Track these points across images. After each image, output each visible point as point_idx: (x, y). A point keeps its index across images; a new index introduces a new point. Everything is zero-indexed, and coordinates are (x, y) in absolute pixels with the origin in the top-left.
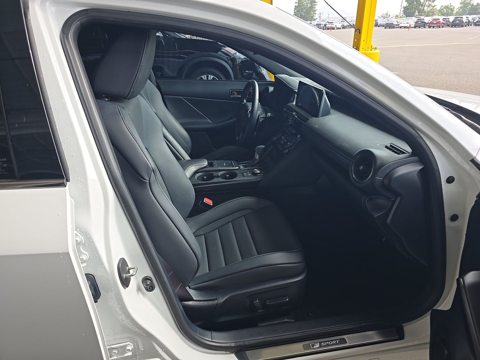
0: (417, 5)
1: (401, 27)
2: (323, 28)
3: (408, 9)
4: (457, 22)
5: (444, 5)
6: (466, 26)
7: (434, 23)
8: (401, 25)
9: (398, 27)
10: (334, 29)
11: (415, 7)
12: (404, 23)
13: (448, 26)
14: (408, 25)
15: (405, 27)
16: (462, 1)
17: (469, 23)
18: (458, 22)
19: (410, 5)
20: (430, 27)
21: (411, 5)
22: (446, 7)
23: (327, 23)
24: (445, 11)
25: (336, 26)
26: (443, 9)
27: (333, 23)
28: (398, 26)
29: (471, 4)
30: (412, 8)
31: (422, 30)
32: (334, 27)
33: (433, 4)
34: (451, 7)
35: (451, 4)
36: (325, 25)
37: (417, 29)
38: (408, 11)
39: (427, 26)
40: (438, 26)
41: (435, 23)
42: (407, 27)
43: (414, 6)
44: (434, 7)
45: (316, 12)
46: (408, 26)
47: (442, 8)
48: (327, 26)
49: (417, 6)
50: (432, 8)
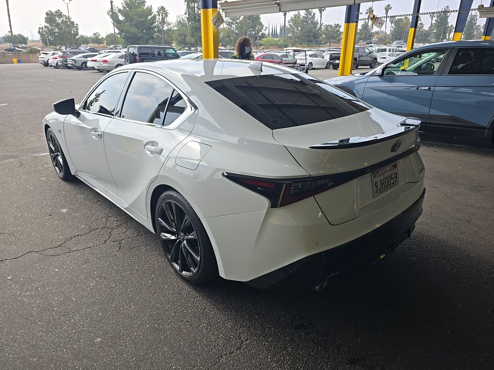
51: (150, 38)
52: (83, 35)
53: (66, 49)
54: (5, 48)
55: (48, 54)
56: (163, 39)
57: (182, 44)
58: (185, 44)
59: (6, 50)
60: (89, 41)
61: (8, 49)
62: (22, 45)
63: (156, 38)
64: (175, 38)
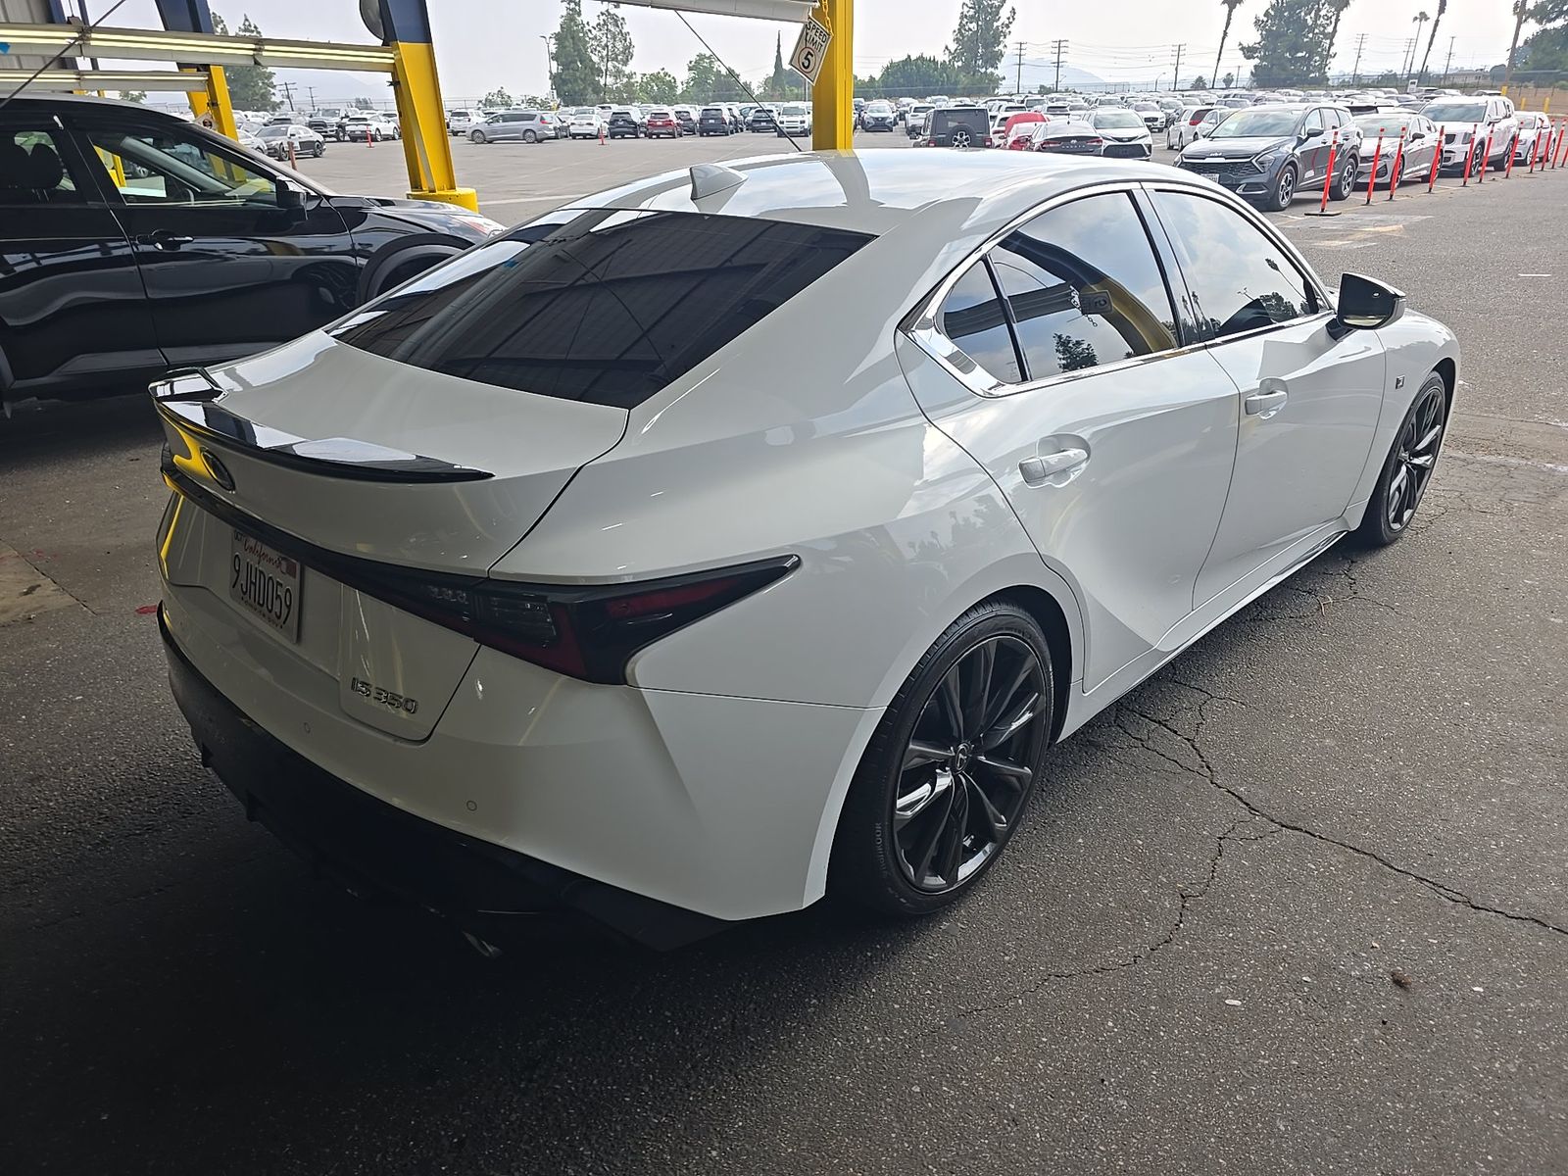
0: (586, 71)
1: (574, 136)
2: (337, 136)
3: (565, 82)
4: (711, 121)
5: (649, 72)
6: (732, 133)
7: (658, 123)
8: (573, 130)
9: (566, 137)
10: (374, 139)
11: (583, 77)
12: (581, 125)
13: (692, 132)
14: (593, 130)
15: (585, 136)
16: (691, 62)
17: (737, 127)
18: (713, 121)
19: (568, 69)
20: (649, 136)
21: (571, 71)
22: (655, 78)
23: (345, 120)
24: (655, 88)
25: (378, 129)
26: (647, 83)
27: (365, 119)
28: (565, 134)
29: (715, 70)
30: (576, 80)
31: (629, 143)
32: (373, 133)
33: (627, 70)
34: (668, 78)
35: (666, 70)
36: (341, 127)
37: (618, 142)
38: (565, 88)
39: (641, 132)
40: (669, 134)
41: (661, 123)
42: (590, 134)
43: (578, 74)
44: (630, 76)
45: (274, 80)
46: (595, 133)
47: (645, 80)
48: (347, 128)
49: (586, 74)
50: (625, 80)
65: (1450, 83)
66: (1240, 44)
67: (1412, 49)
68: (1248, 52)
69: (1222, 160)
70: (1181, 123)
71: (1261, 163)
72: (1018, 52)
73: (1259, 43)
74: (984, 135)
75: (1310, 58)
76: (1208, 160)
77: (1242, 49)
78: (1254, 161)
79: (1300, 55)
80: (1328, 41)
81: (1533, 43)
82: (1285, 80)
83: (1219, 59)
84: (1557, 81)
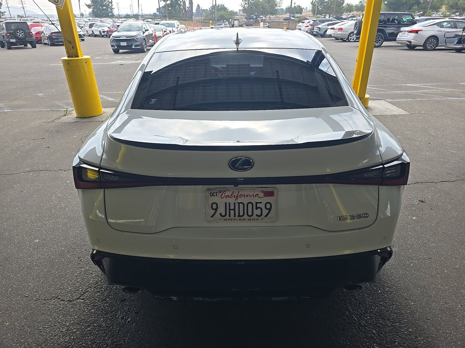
51: (416, 3)
52: (349, 3)
53: (329, 18)
54: (284, 18)
55: (305, 22)
56: (430, 4)
57: (453, 8)
58: (456, 9)
59: (284, 19)
60: (353, 9)
61: (286, 18)
62: (298, 15)
63: (423, 3)
64: (446, 2)
65: (148, 17)
66: (85, 4)
67: (132, 7)
68: (89, 6)
69: (125, 38)
70: (86, 28)
71: (137, 39)
72: (6, 3)
73: (91, 4)
74: (29, 31)
75: (107, 9)
76: (121, 38)
77: (86, 5)
78: (135, 38)
79: (104, 8)
80: (111, 4)
81: (164, 7)
82: (103, 15)
83: (80, 8)
84: (173, 17)
